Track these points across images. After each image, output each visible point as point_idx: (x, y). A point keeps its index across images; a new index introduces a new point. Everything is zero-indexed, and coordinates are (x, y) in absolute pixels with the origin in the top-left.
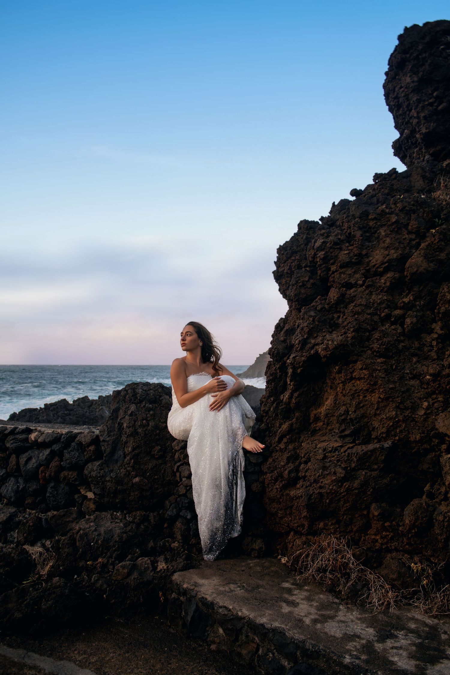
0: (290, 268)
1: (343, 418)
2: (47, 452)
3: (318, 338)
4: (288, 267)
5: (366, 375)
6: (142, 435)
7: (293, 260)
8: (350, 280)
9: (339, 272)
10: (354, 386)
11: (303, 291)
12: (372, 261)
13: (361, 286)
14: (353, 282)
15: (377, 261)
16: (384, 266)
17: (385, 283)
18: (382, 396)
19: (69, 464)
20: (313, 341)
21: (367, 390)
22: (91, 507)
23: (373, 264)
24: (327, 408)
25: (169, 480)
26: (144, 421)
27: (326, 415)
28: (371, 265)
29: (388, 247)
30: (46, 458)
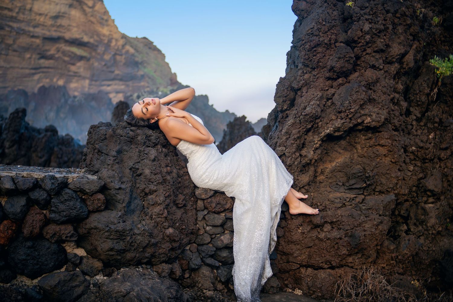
0: (330, 40)
1: (359, 174)
2: (22, 201)
3: (365, 109)
4: (328, 39)
5: (389, 144)
6: (171, 183)
7: (332, 33)
8: (375, 63)
9: (371, 55)
10: (378, 151)
11: (346, 65)
12: (392, 52)
13: (381, 70)
14: (377, 66)
15: (395, 52)
16: (396, 58)
17: (393, 71)
18: (393, 160)
19: (65, 217)
20: (363, 112)
21: (385, 155)
22: (96, 266)
23: (392, 54)
24: (338, 165)
25: (193, 229)
26: (169, 168)
27: (332, 171)
28: (390, 55)
29: (400, 43)
30: (21, 211)
